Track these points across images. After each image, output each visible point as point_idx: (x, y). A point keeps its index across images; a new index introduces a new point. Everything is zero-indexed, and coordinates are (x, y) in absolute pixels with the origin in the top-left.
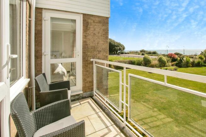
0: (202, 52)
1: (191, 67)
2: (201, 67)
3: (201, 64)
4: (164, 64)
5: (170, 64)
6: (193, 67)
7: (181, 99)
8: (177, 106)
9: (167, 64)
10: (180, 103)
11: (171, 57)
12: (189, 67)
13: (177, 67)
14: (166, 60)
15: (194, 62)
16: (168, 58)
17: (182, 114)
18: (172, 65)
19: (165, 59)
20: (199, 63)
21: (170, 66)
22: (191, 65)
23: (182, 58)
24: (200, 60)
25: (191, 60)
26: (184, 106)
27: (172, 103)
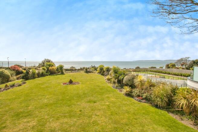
0: (39, 64)
1: (37, 77)
2: (45, 76)
3: (44, 74)
4: (7, 78)
5: (15, 77)
6: (39, 77)
7: (47, 111)
8: (49, 121)
9: (11, 78)
10: (49, 116)
11: (14, 70)
12: (36, 78)
13: (24, 80)
14: (10, 74)
15: (39, 73)
16: (11, 72)
17: (58, 126)
18: (18, 79)
19: (8, 73)
20: (43, 73)
21: (15, 80)
22: (37, 76)
23: (29, 70)
24: (43, 71)
25: (37, 71)
26: (53, 117)
27: (43, 120)
